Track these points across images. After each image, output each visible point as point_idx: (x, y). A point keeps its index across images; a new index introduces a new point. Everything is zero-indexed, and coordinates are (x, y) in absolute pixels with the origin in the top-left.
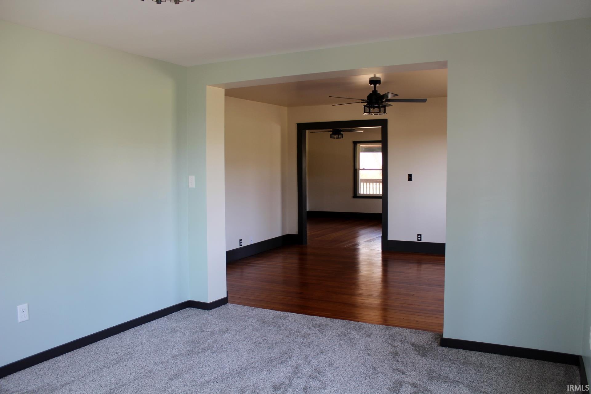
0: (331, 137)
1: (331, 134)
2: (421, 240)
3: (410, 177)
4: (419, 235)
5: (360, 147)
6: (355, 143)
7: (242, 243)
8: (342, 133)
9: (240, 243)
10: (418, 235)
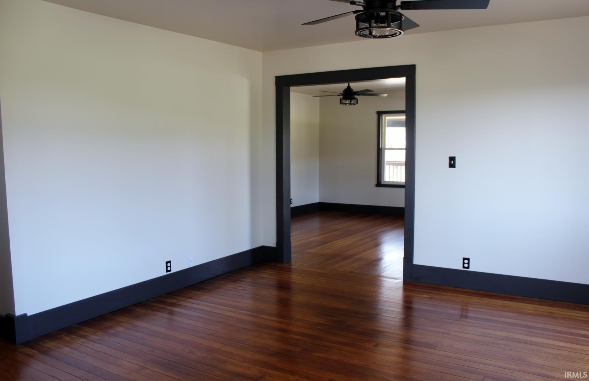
0: (341, 103)
1: (341, 99)
2: (468, 268)
3: (452, 163)
4: (466, 260)
5: (388, 118)
6: (380, 114)
7: (170, 266)
8: (356, 96)
9: (167, 267)
10: (464, 259)
